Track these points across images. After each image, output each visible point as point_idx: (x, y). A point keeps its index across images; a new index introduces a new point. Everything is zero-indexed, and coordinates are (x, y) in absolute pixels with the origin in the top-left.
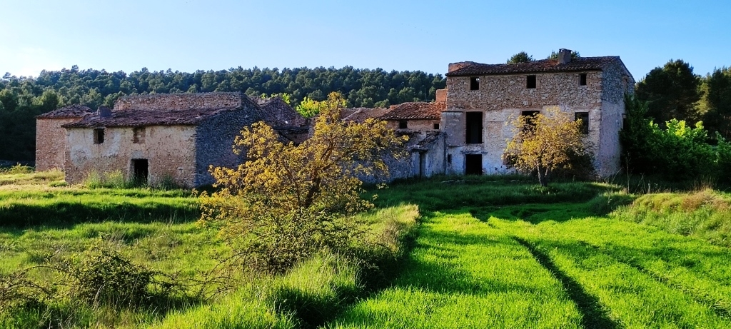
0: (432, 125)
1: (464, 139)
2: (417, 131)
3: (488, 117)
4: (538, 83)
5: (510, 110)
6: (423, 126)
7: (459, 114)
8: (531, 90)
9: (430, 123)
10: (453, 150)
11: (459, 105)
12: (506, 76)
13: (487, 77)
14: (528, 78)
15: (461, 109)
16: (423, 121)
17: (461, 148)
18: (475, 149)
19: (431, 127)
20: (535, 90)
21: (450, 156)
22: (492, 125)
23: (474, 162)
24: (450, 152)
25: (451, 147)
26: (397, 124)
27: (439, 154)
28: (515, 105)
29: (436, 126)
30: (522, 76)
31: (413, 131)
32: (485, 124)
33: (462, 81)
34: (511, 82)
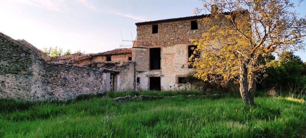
0: (127, 58)
1: (148, 67)
2: (117, 62)
3: (164, 51)
4: (199, 25)
5: (180, 45)
6: (121, 58)
7: (145, 50)
8: (194, 31)
9: (125, 57)
10: (141, 74)
11: (145, 44)
12: (176, 22)
13: (163, 24)
14: (192, 22)
15: (146, 47)
16: (121, 56)
17: (146, 73)
18: (156, 73)
19: (126, 59)
20: (197, 30)
21: (138, 79)
22: (167, 56)
23: (155, 82)
24: (139, 75)
25: (140, 72)
26: (105, 58)
27: (130, 77)
28: (183, 41)
29: (130, 59)
30: (187, 21)
31: (114, 62)
32: (162, 56)
33: (147, 28)
34: (180, 26)
